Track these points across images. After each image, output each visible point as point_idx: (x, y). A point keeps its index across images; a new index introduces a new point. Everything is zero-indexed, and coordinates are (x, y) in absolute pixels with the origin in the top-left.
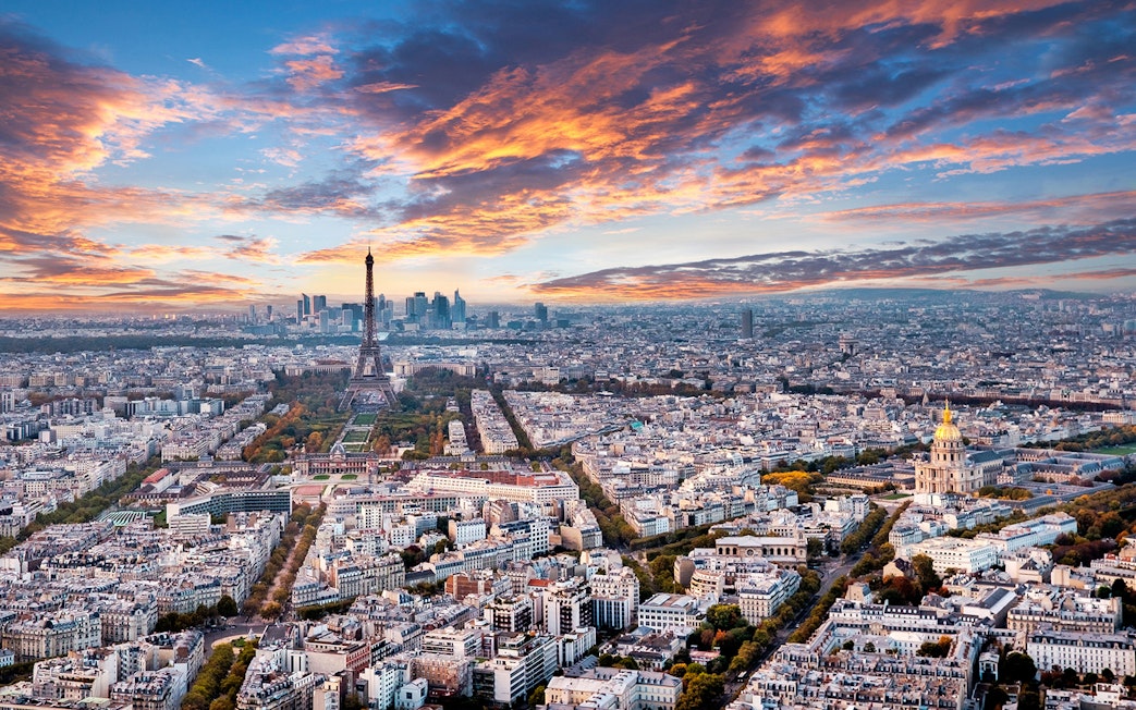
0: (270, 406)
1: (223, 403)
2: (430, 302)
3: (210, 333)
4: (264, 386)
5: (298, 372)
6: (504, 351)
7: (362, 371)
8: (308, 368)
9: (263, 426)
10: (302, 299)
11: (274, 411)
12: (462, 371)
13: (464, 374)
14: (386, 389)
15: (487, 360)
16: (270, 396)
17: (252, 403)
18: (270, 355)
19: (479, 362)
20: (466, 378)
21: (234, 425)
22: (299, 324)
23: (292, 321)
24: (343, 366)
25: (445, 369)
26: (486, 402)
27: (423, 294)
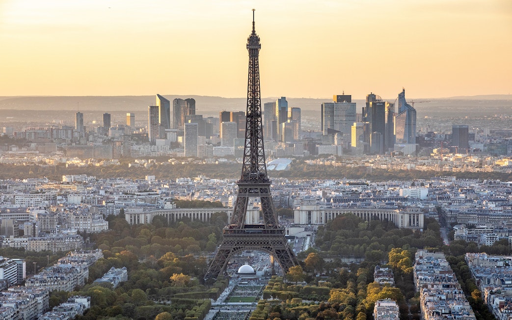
0: (98, 270)
1: (24, 265)
2: (359, 110)
3: (13, 156)
4: (90, 240)
5: (145, 218)
6: (471, 191)
7: (243, 218)
8: (160, 212)
9: (84, 302)
10: (158, 103)
11: (105, 279)
12: (403, 220)
13: (406, 225)
14: (280, 247)
15: (444, 204)
16: (98, 254)
17: (70, 265)
18: (102, 192)
19: (432, 206)
20: (407, 232)
21: (40, 299)
22: (153, 143)
23: (141, 139)
24: (214, 210)
25: (376, 218)
26: (437, 271)
27: (348, 98)
